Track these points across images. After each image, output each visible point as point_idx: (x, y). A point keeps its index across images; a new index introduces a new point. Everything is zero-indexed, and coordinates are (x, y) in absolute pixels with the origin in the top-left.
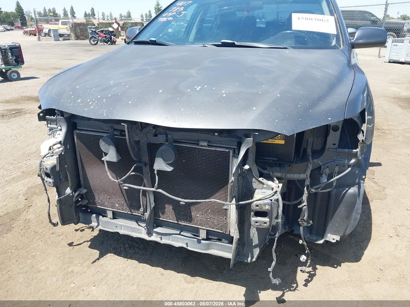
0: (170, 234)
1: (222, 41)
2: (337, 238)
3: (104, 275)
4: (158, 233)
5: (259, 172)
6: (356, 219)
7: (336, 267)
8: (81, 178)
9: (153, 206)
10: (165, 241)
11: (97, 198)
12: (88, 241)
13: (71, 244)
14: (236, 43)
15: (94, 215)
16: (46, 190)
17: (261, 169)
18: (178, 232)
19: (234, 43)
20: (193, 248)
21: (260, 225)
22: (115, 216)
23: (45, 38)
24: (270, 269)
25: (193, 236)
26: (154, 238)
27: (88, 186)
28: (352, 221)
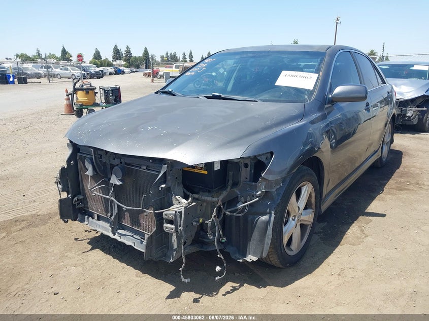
0: (126, 235)
1: (213, 94)
2: (255, 259)
3: (85, 261)
4: (119, 233)
5: (184, 192)
6: (268, 243)
7: (261, 288)
8: (81, 189)
9: (116, 212)
10: (122, 240)
11: (89, 204)
12: (89, 239)
13: (76, 239)
14: (223, 96)
15: (87, 216)
16: (60, 194)
17: (186, 191)
18: (132, 235)
19: (220, 96)
20: (138, 247)
21: (169, 230)
22: (99, 218)
23: (160, 80)
24: (180, 269)
25: (140, 239)
26: (116, 237)
27: (84, 195)
28: (265, 245)
